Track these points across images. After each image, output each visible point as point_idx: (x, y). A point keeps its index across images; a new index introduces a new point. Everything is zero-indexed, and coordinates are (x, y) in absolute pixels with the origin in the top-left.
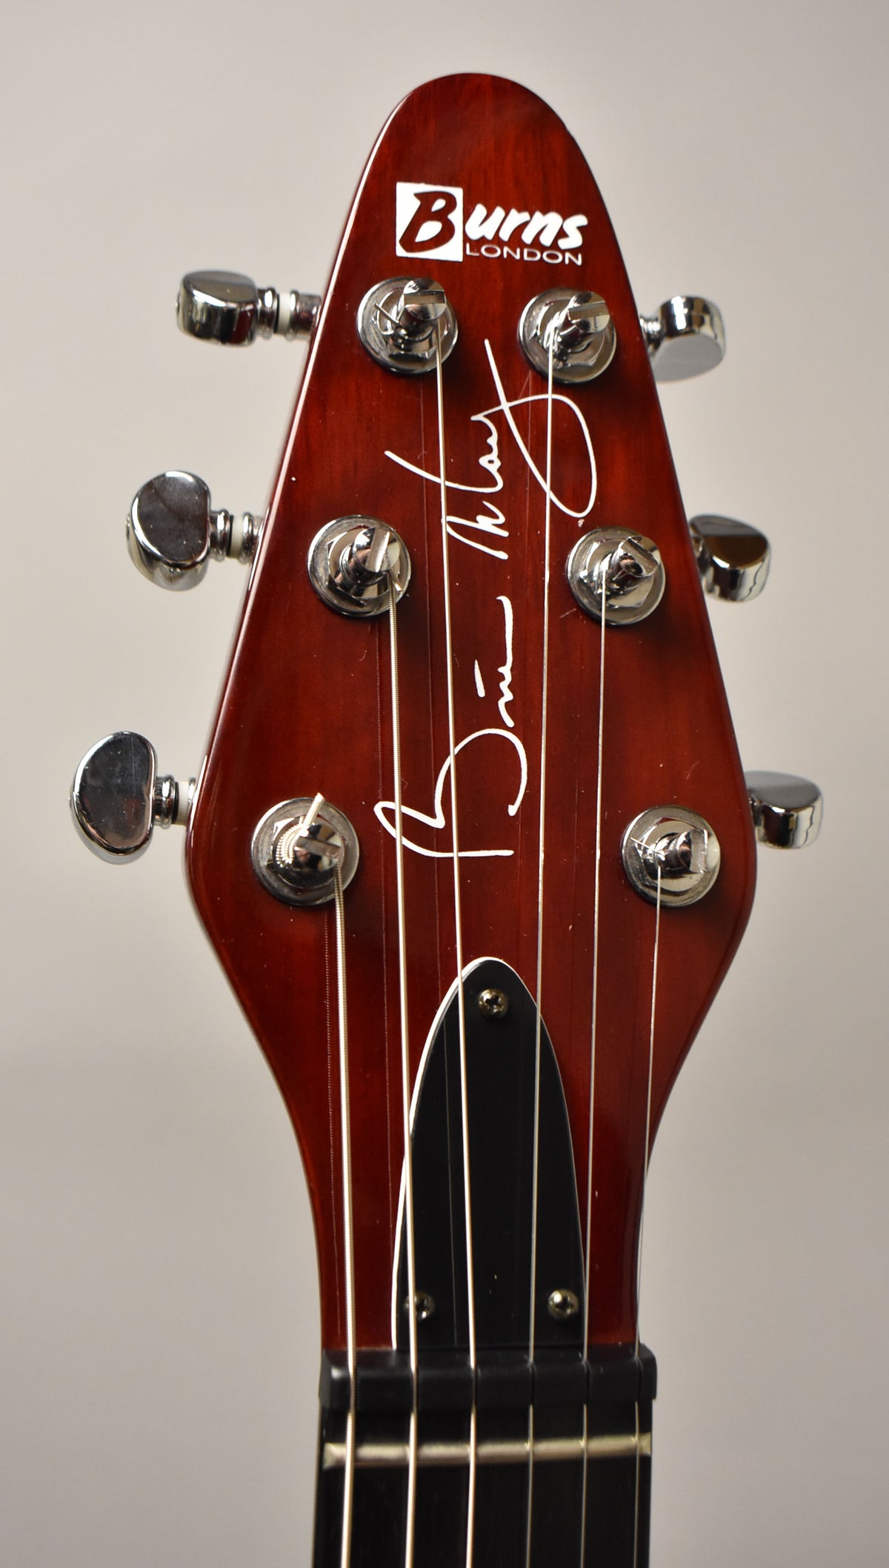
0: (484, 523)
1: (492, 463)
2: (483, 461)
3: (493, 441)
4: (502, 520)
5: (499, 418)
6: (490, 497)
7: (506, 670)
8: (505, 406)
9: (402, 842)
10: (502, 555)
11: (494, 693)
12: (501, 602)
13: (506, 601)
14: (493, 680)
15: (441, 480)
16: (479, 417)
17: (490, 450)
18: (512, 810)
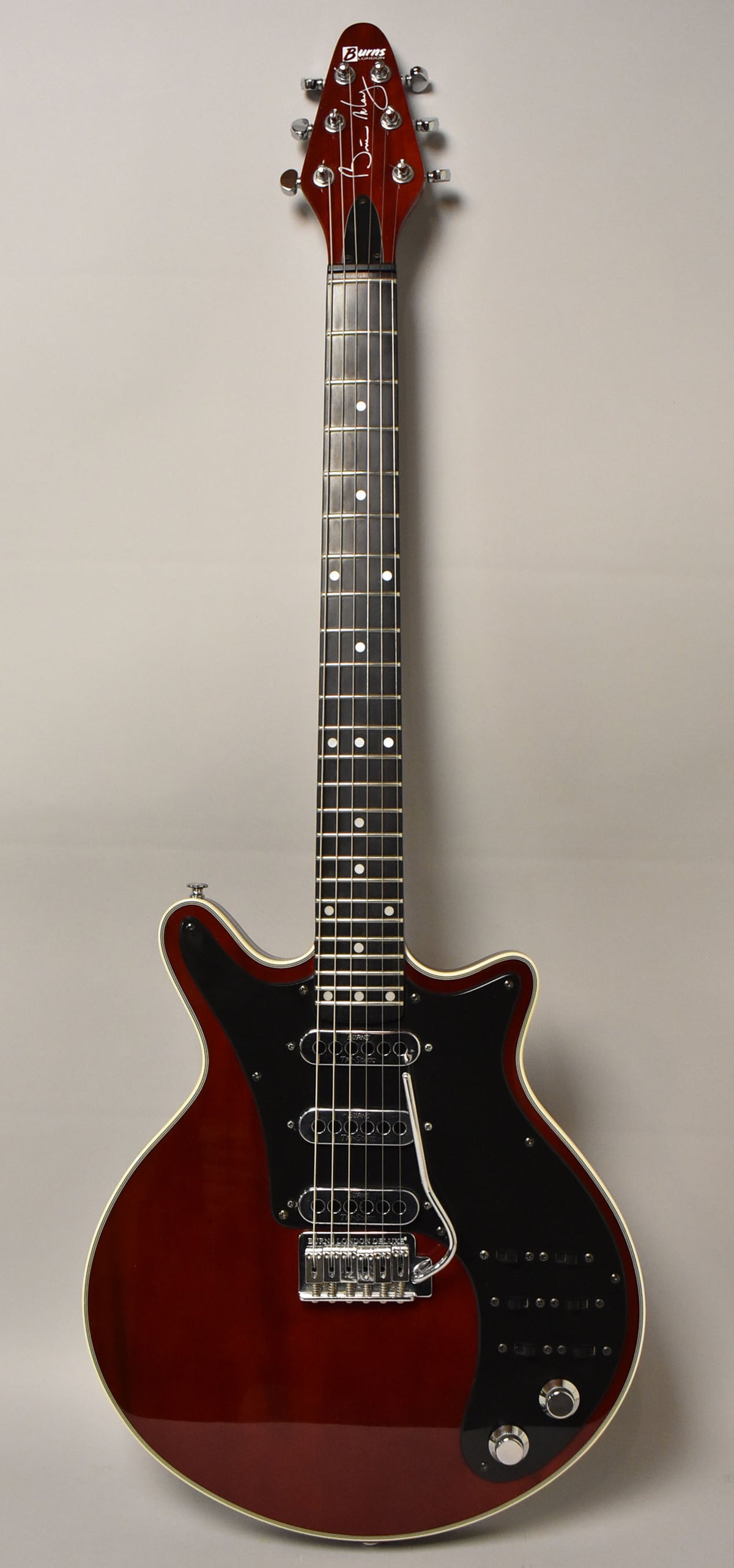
0: (362, 113)
1: (364, 101)
2: (362, 100)
3: (364, 96)
4: (366, 111)
5: (365, 92)
6: (364, 108)
7: (367, 141)
8: (367, 89)
9: (342, 173)
10: (366, 118)
11: (364, 145)
12: (365, 129)
13: (367, 128)
14: (364, 143)
15: (350, 105)
16: (361, 92)
17: (363, 98)
18: (368, 167)
